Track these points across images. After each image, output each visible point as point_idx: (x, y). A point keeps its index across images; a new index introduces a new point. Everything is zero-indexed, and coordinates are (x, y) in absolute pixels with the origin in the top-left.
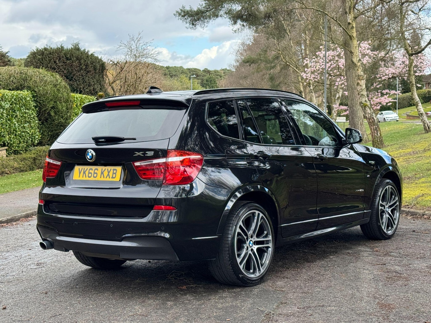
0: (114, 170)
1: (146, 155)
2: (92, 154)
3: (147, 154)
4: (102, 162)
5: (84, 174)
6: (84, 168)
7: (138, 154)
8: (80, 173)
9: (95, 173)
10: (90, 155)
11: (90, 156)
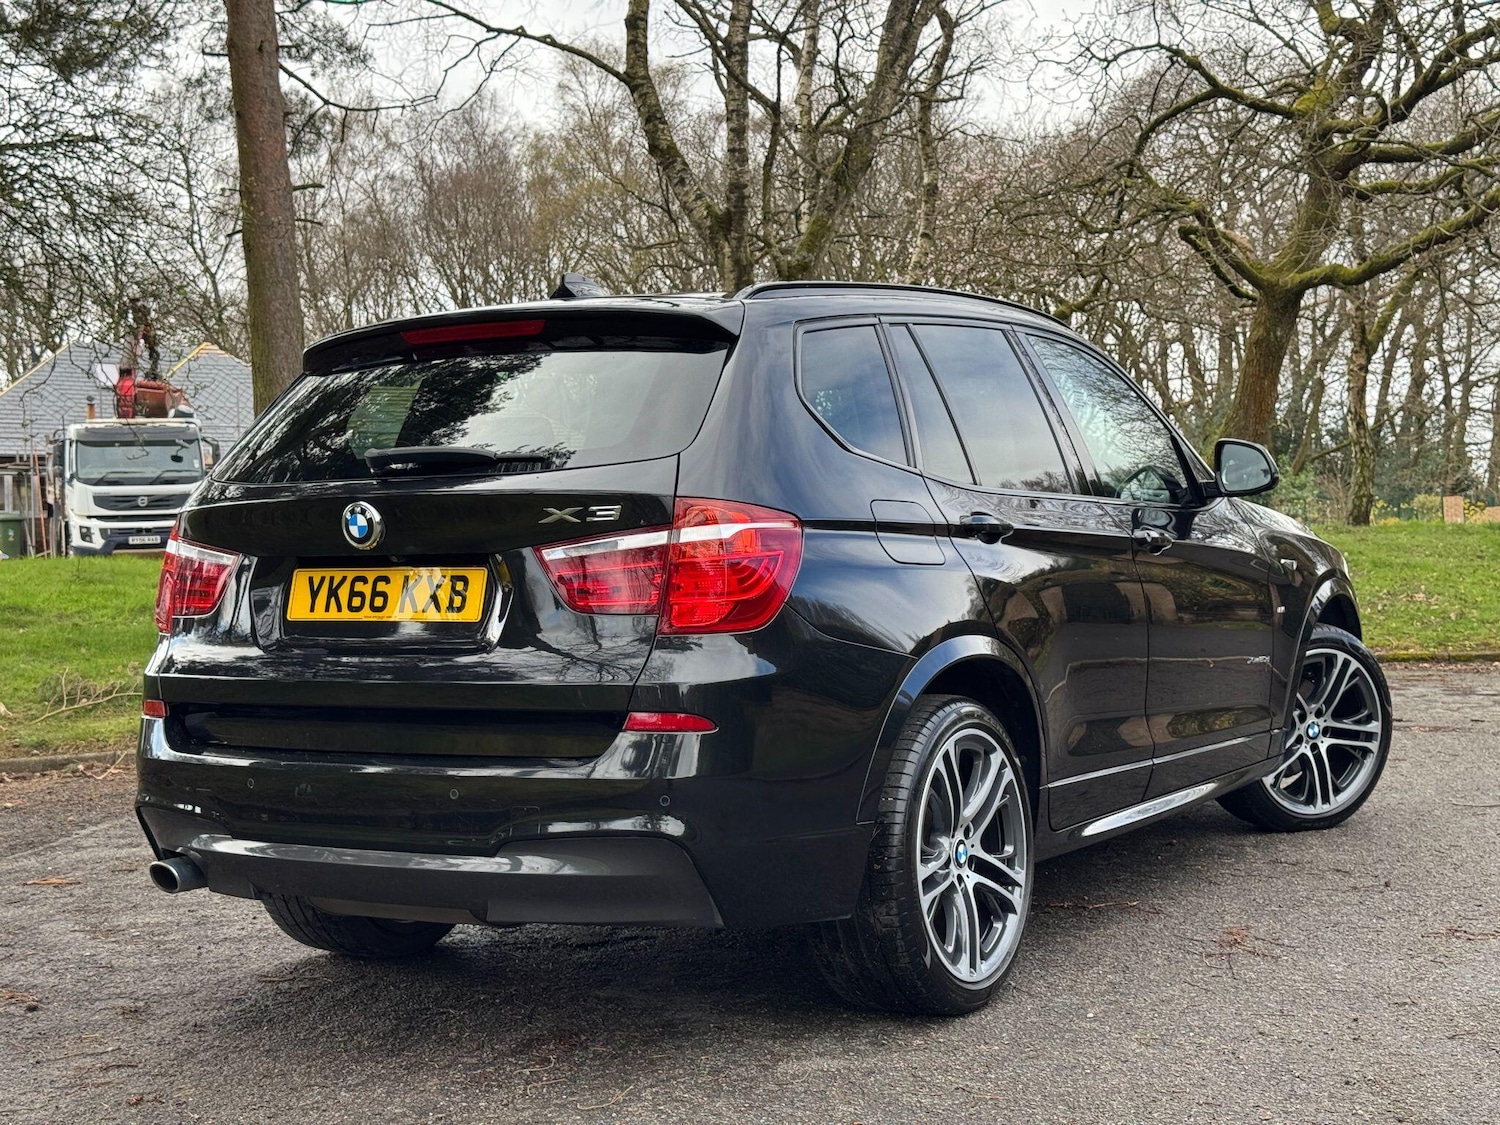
0: (455, 579)
1: (589, 519)
2: (370, 521)
3: (593, 514)
4: (411, 549)
5: (333, 599)
6: (332, 574)
7: (557, 514)
8: (314, 594)
9: (375, 594)
10: (362, 521)
11: (360, 528)
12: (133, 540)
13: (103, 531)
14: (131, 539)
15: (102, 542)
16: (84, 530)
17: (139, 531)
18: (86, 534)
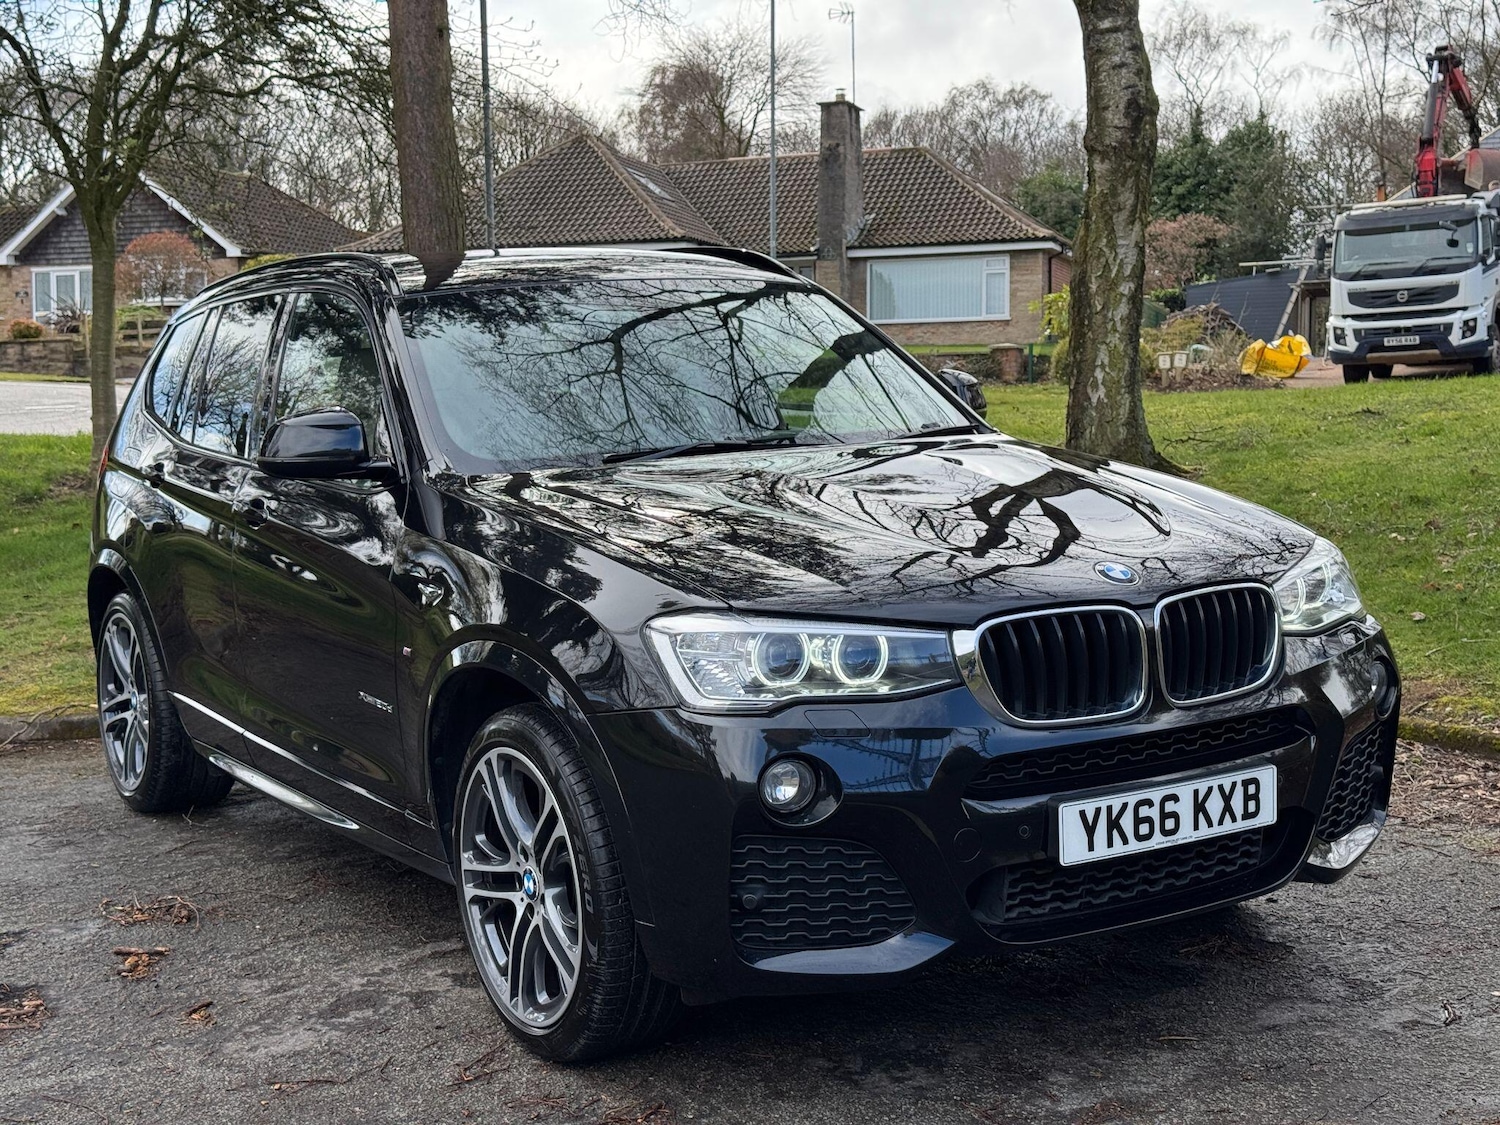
12: (1388, 342)
13: (1357, 332)
14: (1386, 340)
15: (1356, 344)
16: (1339, 332)
17: (1397, 331)
18: (1340, 338)
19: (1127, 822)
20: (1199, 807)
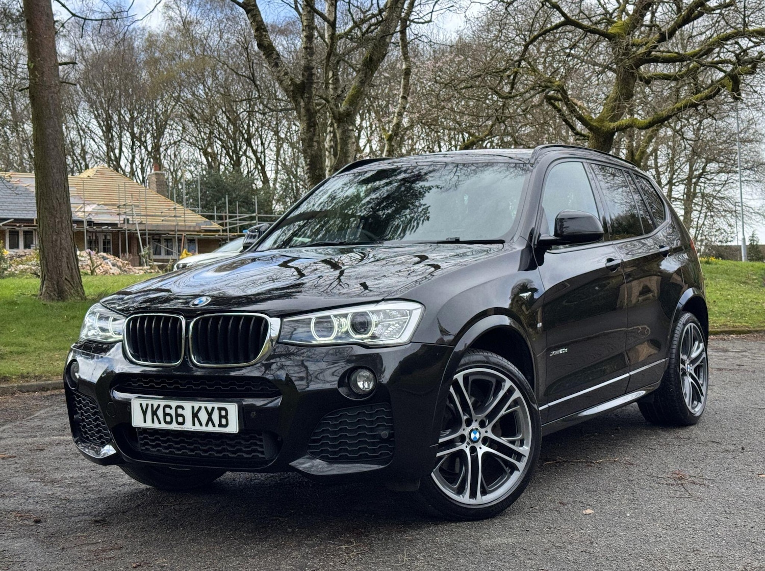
19: (160, 413)
20: (195, 415)
